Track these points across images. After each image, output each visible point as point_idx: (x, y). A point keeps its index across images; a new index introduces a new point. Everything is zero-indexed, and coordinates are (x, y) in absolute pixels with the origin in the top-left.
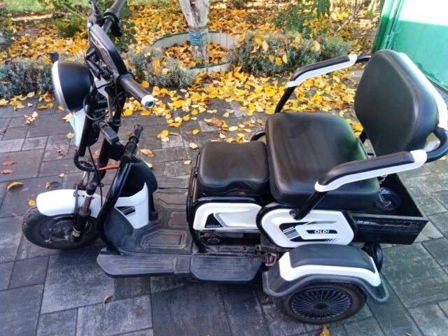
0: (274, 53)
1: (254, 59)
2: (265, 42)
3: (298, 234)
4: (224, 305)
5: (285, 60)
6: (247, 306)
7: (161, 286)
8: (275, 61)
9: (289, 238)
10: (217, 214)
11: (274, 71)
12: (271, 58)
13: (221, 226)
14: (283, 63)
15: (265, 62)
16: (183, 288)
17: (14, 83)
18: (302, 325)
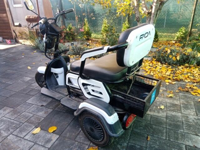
0: (172, 54)
1: (162, 56)
2: (169, 49)
3: (89, 91)
4: (71, 122)
5: (178, 58)
6: (77, 127)
7: (59, 109)
8: (172, 58)
9: (86, 92)
10: (71, 78)
11: (172, 63)
12: (170, 56)
13: (72, 85)
14: (177, 60)
15: (167, 58)
16: (64, 112)
17: (75, 51)
18: (90, 142)
